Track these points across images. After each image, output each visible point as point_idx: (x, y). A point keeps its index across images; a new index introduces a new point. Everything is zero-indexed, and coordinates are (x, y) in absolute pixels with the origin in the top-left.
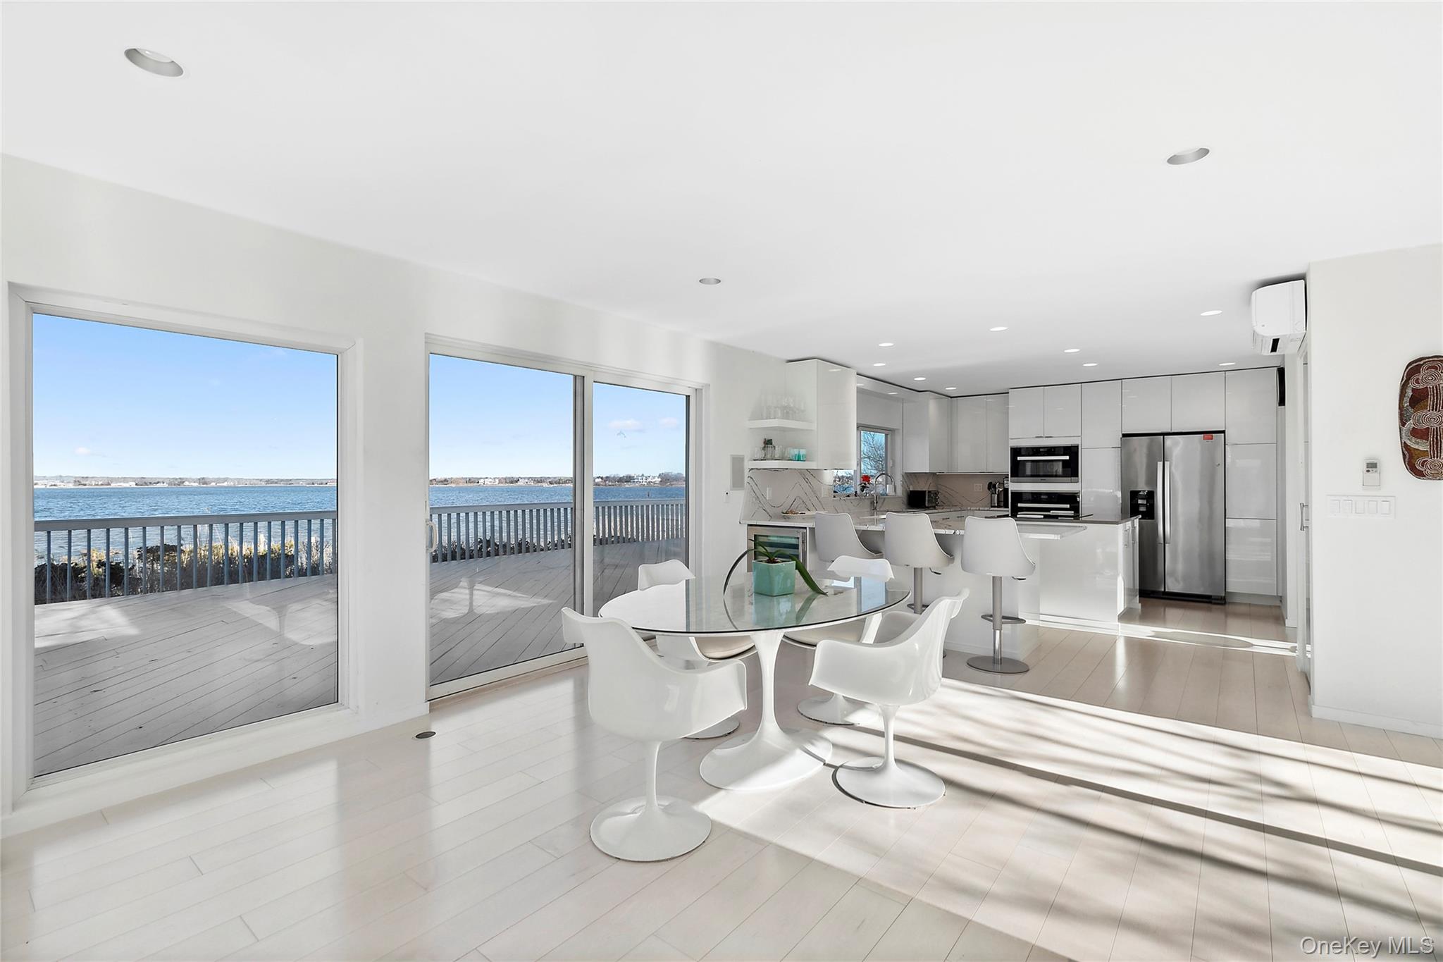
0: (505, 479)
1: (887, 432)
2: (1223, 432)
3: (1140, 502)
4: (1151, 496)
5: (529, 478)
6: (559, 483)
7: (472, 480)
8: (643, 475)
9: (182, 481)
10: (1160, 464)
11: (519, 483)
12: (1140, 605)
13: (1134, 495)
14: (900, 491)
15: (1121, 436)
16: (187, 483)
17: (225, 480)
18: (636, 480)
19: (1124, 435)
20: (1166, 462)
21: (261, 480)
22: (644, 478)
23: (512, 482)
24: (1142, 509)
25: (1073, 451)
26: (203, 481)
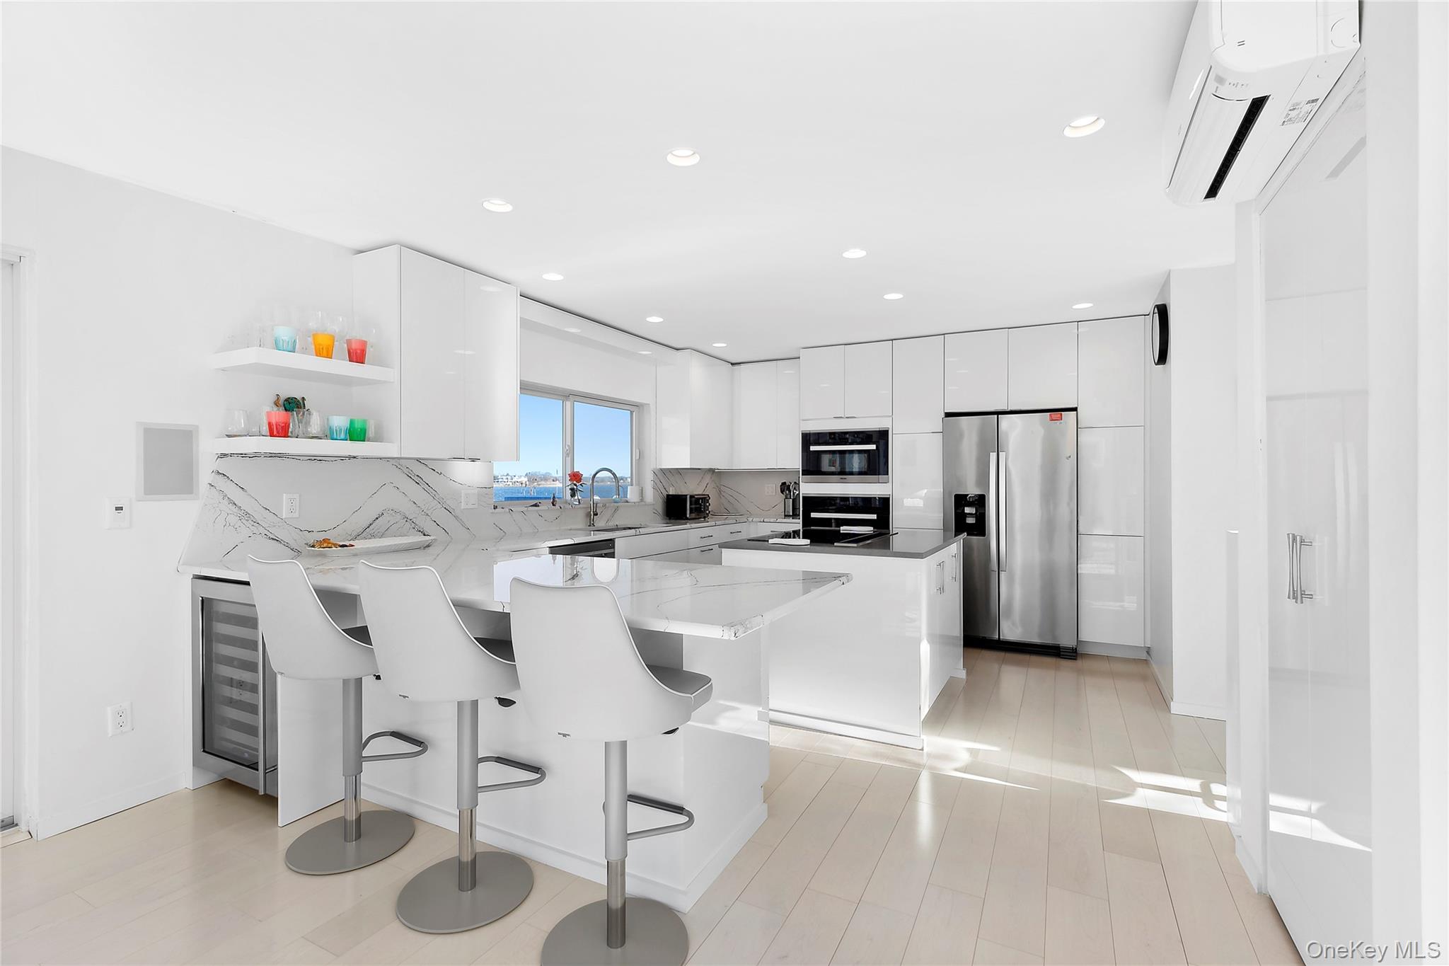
1: (632, 408)
2: (1075, 409)
3: (967, 510)
4: (980, 501)
8: (508, 475)
10: (993, 456)
12: (964, 672)
13: (961, 500)
14: (650, 495)
15: (943, 415)
18: (500, 480)
19: (948, 415)
20: (1000, 453)
22: (509, 478)
24: (970, 520)
25: (881, 437)
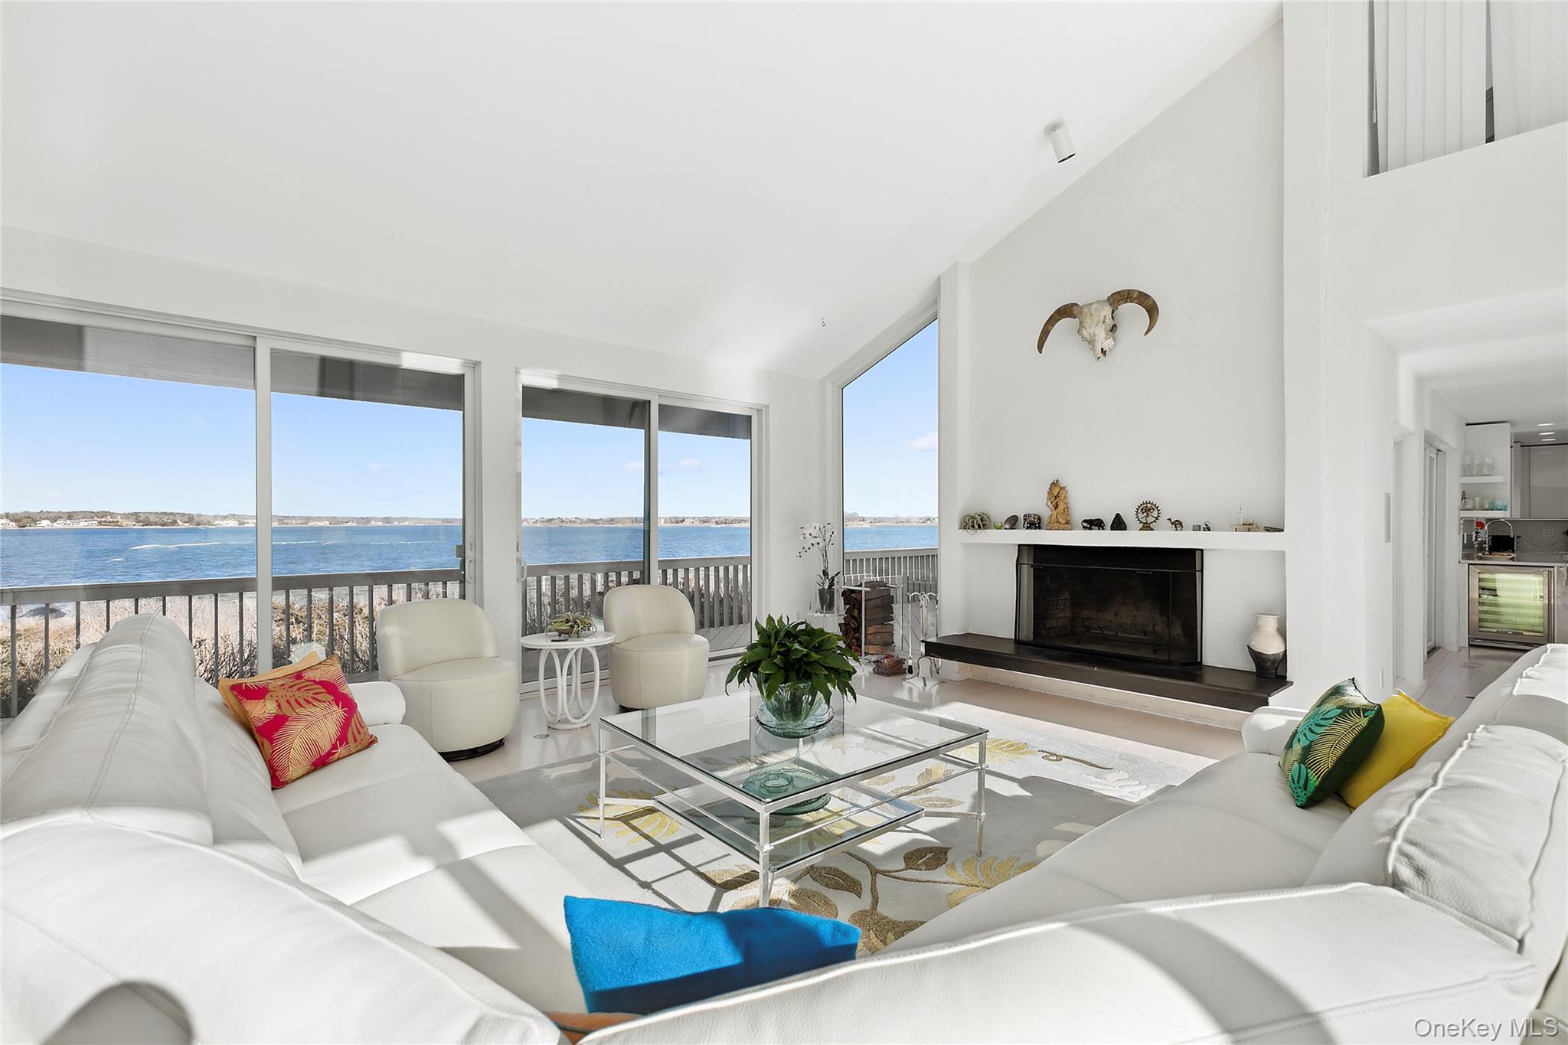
0: (670, 518)
5: (694, 518)
6: (726, 523)
7: (638, 519)
9: (368, 520)
11: (684, 524)
16: (373, 522)
17: (406, 519)
21: (438, 519)
23: (677, 522)
26: (387, 520)
